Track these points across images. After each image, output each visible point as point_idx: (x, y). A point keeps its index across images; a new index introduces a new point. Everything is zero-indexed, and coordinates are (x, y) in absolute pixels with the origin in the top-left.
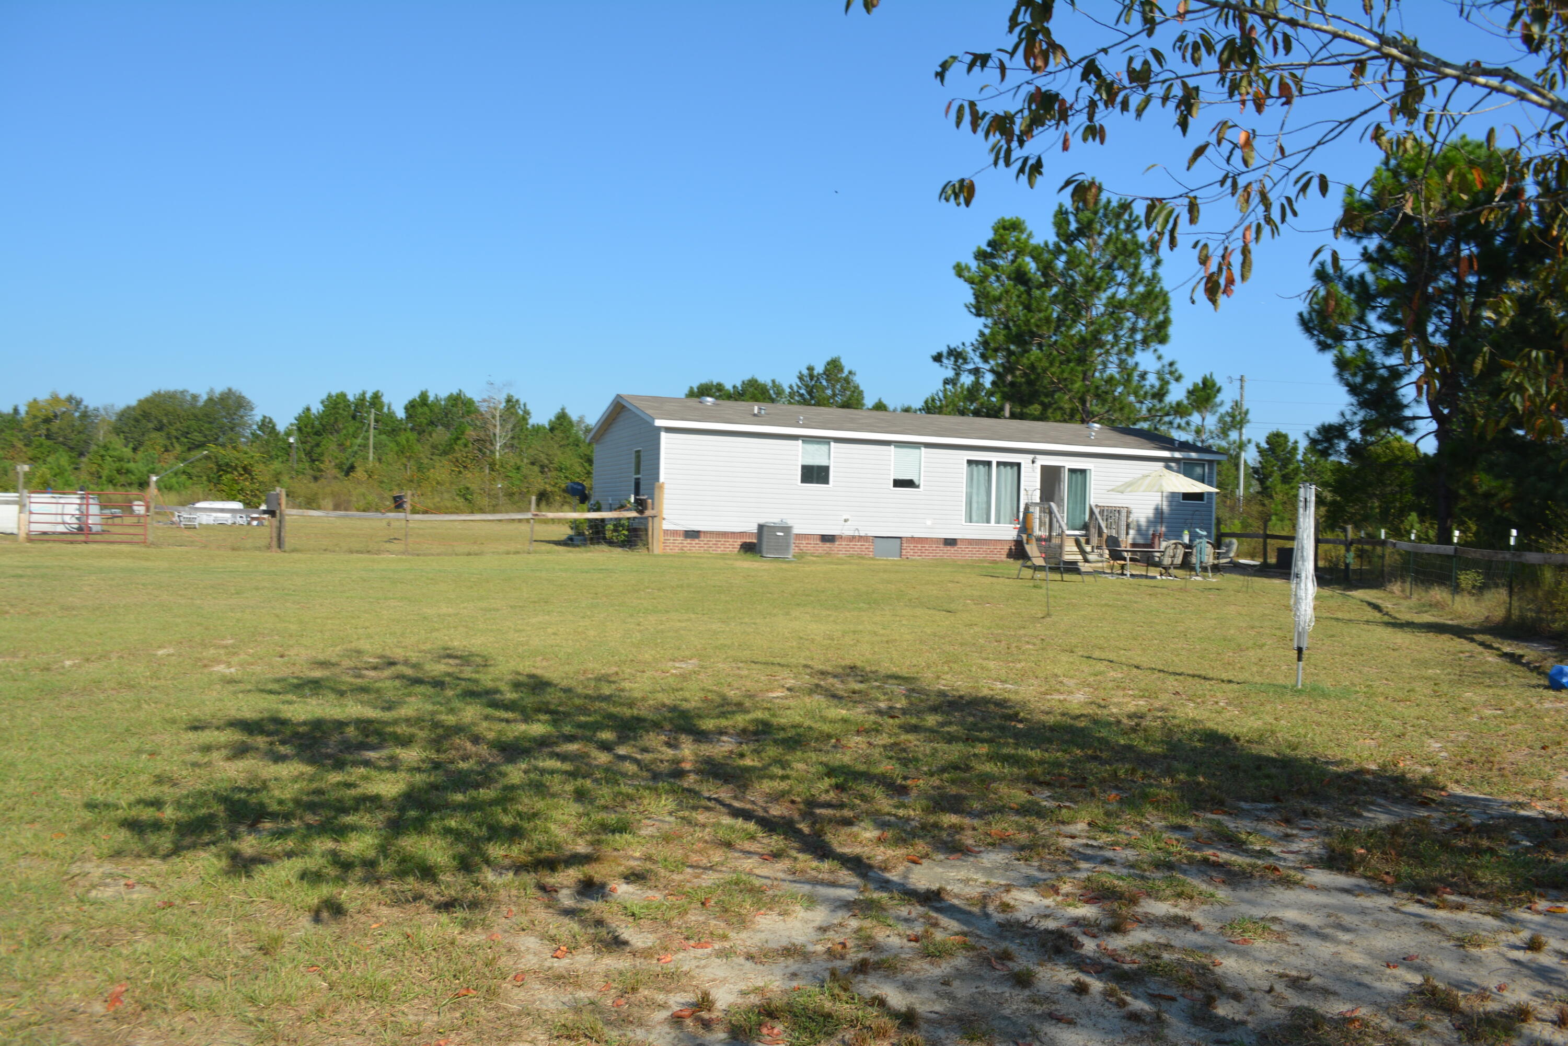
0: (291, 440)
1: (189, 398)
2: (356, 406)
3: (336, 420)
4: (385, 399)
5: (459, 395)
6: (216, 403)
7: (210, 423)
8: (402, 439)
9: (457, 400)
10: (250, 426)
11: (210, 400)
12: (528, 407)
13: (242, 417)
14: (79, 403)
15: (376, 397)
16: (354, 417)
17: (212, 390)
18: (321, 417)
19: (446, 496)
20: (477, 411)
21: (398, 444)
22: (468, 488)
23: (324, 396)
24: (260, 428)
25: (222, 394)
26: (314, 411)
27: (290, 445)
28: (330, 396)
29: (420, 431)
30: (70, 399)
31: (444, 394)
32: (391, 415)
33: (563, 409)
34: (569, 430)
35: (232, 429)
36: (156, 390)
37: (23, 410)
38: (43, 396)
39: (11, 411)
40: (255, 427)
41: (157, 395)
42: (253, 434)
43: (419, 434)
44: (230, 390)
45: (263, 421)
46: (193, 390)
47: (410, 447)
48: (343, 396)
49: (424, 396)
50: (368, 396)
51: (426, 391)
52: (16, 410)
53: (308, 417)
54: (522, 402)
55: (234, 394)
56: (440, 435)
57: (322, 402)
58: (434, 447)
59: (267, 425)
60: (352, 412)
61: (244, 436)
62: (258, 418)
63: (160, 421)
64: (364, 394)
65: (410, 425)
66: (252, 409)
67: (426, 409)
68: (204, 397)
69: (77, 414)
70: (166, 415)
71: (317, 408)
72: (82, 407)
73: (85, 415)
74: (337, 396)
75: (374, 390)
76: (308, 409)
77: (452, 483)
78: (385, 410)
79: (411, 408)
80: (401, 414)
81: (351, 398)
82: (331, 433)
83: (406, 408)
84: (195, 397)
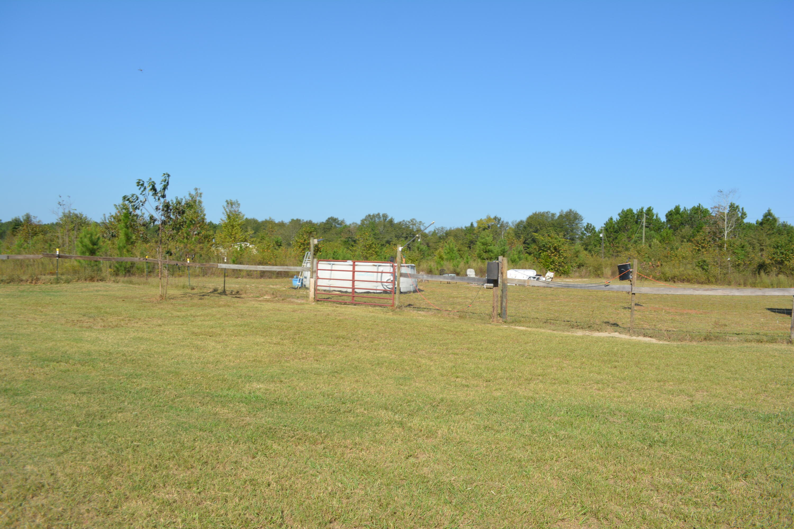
0: (601, 235)
1: (550, 215)
2: (638, 216)
3: (626, 223)
4: (654, 212)
5: (699, 207)
6: (564, 218)
7: (561, 228)
8: (663, 232)
9: (698, 210)
10: (581, 229)
11: (561, 216)
12: (745, 211)
13: (577, 224)
14: (499, 220)
15: (649, 210)
16: (637, 222)
17: (562, 211)
18: (618, 223)
19: (689, 266)
20: (710, 215)
21: (661, 236)
22: (705, 261)
23: (620, 211)
24: (585, 230)
25: (567, 213)
26: (614, 219)
27: (601, 239)
28: (623, 211)
29: (675, 228)
30: (495, 218)
31: (689, 207)
32: (658, 220)
33: (769, 211)
34: (773, 224)
35: (572, 231)
36: (534, 212)
37: (475, 225)
38: (484, 217)
39: (470, 225)
40: (583, 229)
41: (535, 214)
42: (582, 233)
43: (675, 230)
44: (571, 210)
45: (587, 226)
46: (552, 212)
47: (668, 238)
48: (631, 210)
49: (677, 209)
50: (644, 210)
51: (679, 206)
52: (472, 224)
53: (611, 223)
54: (740, 208)
55: (573, 212)
56: (687, 230)
57: (619, 215)
58: (683, 237)
59: (589, 228)
60: (636, 219)
61: (577, 234)
62: (585, 225)
63: (536, 228)
64: (642, 209)
65: (669, 226)
66: (582, 220)
67: (678, 215)
68: (558, 214)
69: (499, 226)
70: (539, 224)
71: (616, 218)
72: (501, 222)
73: (502, 226)
74: (627, 211)
75: (648, 207)
76: (611, 219)
77: (693, 258)
78: (655, 217)
79: (670, 215)
80: (663, 219)
81: (635, 212)
82: (624, 232)
83: (667, 216)
84: (553, 215)
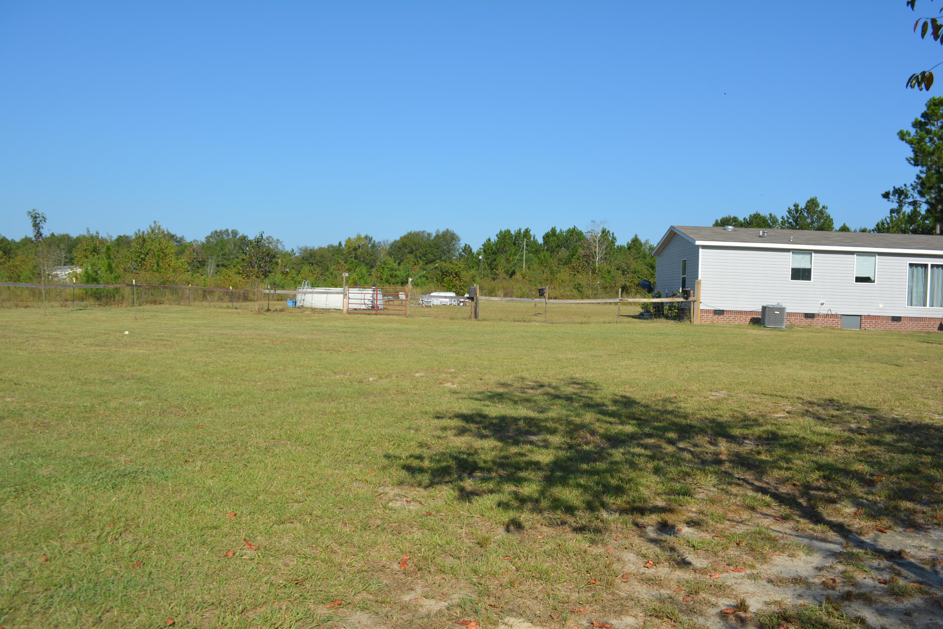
0: (480, 257)
1: (426, 235)
2: (516, 237)
3: (505, 245)
4: (532, 233)
5: (574, 229)
6: (440, 238)
7: (437, 249)
8: (541, 255)
9: (574, 233)
10: (458, 250)
11: (437, 236)
12: (615, 236)
13: (454, 245)
14: (371, 239)
15: (527, 231)
16: (514, 244)
17: (438, 230)
18: (496, 244)
19: (567, 289)
20: (584, 238)
21: (539, 259)
22: (580, 284)
23: (498, 232)
24: (463, 251)
25: (443, 233)
26: (492, 240)
27: (480, 260)
28: (501, 232)
29: (552, 251)
30: (366, 237)
31: (565, 229)
32: (535, 242)
33: (636, 236)
34: (640, 249)
35: (449, 252)
36: (409, 231)
37: (343, 244)
38: (353, 236)
39: (338, 245)
40: (461, 250)
41: (410, 234)
42: (460, 254)
43: (551, 252)
44: (447, 230)
45: (465, 247)
46: (428, 231)
47: (546, 260)
48: (508, 232)
49: (553, 230)
50: (522, 231)
51: (555, 228)
52: (340, 244)
53: (489, 244)
54: (611, 233)
55: (450, 232)
56: (563, 253)
57: (497, 236)
58: (560, 260)
59: (468, 249)
60: (513, 241)
61: (455, 256)
62: (463, 246)
63: (412, 248)
64: (520, 230)
65: (546, 248)
66: (459, 241)
67: (555, 238)
68: (434, 234)
69: (370, 245)
70: (415, 245)
71: (494, 239)
72: (372, 241)
73: (374, 246)
74: (505, 232)
75: (526, 228)
76: (489, 240)
77: (570, 281)
78: (532, 239)
79: (546, 237)
80: (540, 241)
81: (513, 232)
82: (502, 253)
83: (544, 238)
84: (429, 235)
